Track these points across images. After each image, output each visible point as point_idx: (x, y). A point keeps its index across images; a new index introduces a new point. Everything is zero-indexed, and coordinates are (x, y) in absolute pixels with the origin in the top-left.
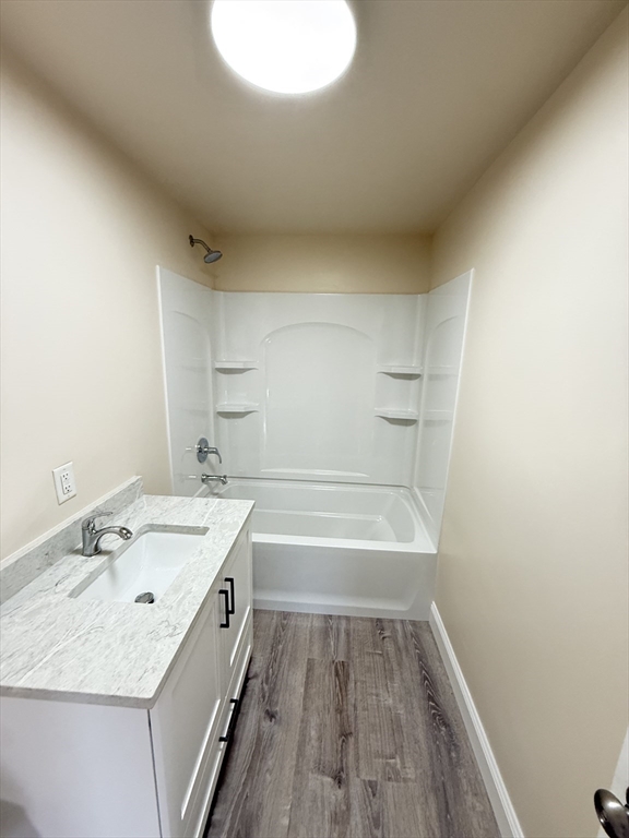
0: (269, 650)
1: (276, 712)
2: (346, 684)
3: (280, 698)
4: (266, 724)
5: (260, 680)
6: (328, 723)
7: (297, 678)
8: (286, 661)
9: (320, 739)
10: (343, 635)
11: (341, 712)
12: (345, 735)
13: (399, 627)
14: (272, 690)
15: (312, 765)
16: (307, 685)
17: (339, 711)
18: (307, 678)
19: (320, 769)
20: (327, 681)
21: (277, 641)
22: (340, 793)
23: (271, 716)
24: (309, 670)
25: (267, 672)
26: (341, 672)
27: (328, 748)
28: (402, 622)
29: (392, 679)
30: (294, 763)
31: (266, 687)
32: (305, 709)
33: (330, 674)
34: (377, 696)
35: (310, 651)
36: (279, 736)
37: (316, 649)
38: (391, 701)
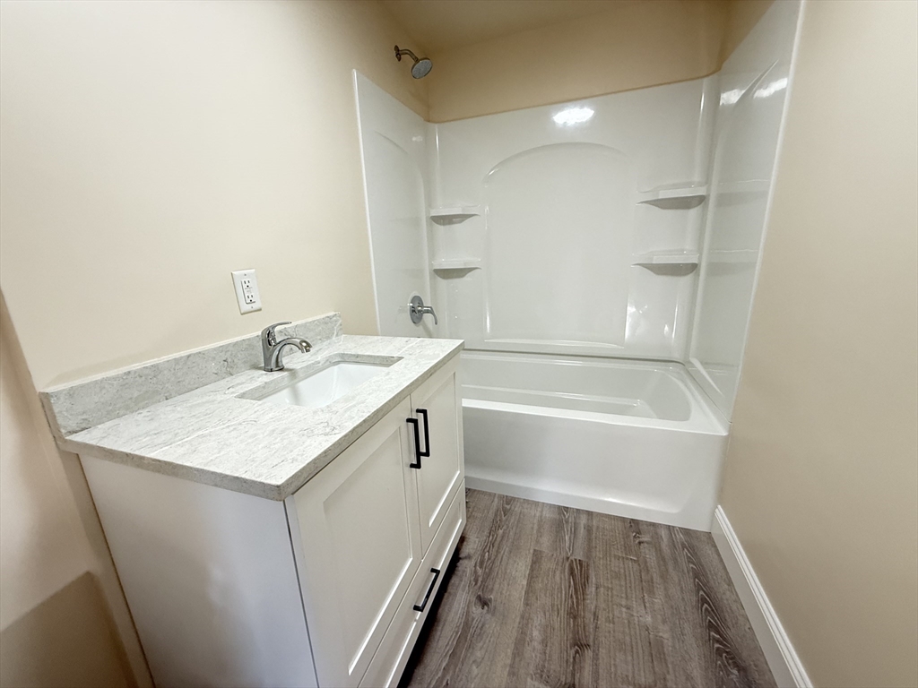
0: (486, 533)
1: (490, 600)
2: (584, 586)
3: (497, 586)
4: (477, 611)
5: (473, 562)
6: (557, 626)
7: (519, 568)
8: (506, 548)
9: (544, 642)
10: (582, 532)
11: (575, 618)
12: (580, 645)
13: (663, 533)
14: (487, 576)
15: (532, 669)
16: (531, 578)
17: (573, 614)
18: (532, 570)
19: (543, 677)
20: (560, 578)
21: (495, 526)
23: (484, 603)
24: (534, 562)
25: (483, 556)
26: (578, 574)
27: (555, 657)
28: (669, 527)
29: (651, 592)
30: (509, 662)
31: (480, 571)
32: (527, 604)
33: (563, 571)
34: (628, 608)
35: (537, 542)
36: (492, 626)
37: (546, 542)
38: (649, 619)
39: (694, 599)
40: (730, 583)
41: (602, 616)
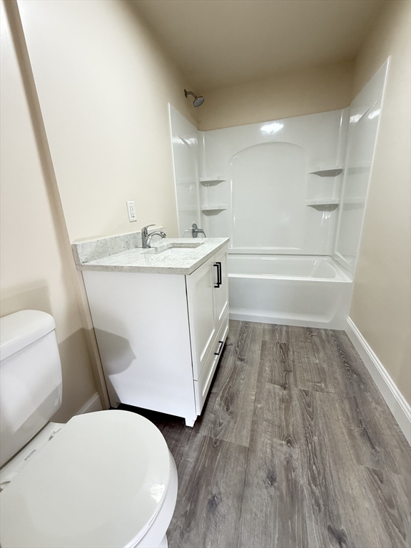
0: (238, 335)
1: (245, 359)
2: (287, 352)
3: (247, 354)
4: (239, 363)
5: (234, 346)
6: (276, 366)
7: (257, 348)
8: (249, 340)
9: (271, 371)
10: (284, 333)
12: (287, 371)
13: (323, 332)
14: (242, 350)
15: (267, 380)
16: (262, 350)
17: (283, 362)
18: (262, 347)
19: (272, 381)
20: (276, 350)
21: (242, 333)
22: (285, 392)
23: (242, 360)
24: (263, 345)
25: (238, 343)
26: (284, 348)
27: (277, 375)
28: (325, 330)
29: (318, 352)
30: (256, 378)
31: (238, 349)
32: (261, 359)
33: (277, 347)
34: (308, 358)
35: (263, 338)
36: (247, 367)
37: (267, 338)
38: (317, 361)
39: (337, 354)
40: (353, 348)
41: (296, 362)
